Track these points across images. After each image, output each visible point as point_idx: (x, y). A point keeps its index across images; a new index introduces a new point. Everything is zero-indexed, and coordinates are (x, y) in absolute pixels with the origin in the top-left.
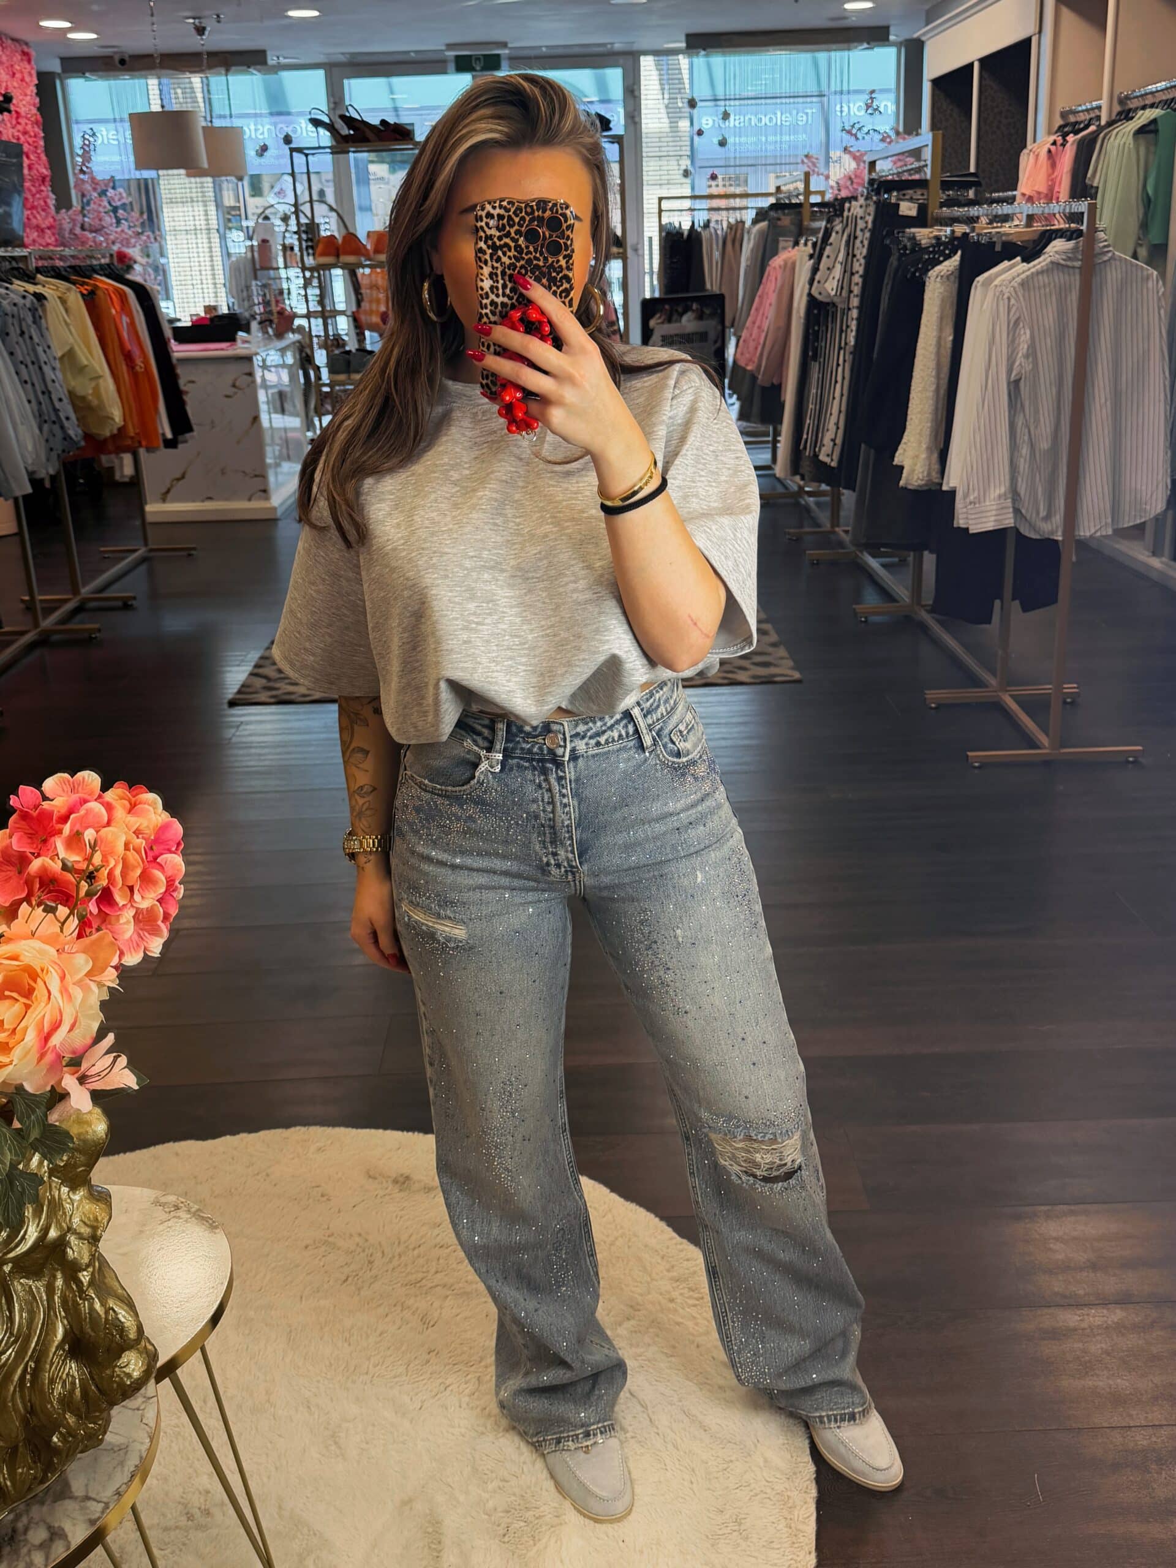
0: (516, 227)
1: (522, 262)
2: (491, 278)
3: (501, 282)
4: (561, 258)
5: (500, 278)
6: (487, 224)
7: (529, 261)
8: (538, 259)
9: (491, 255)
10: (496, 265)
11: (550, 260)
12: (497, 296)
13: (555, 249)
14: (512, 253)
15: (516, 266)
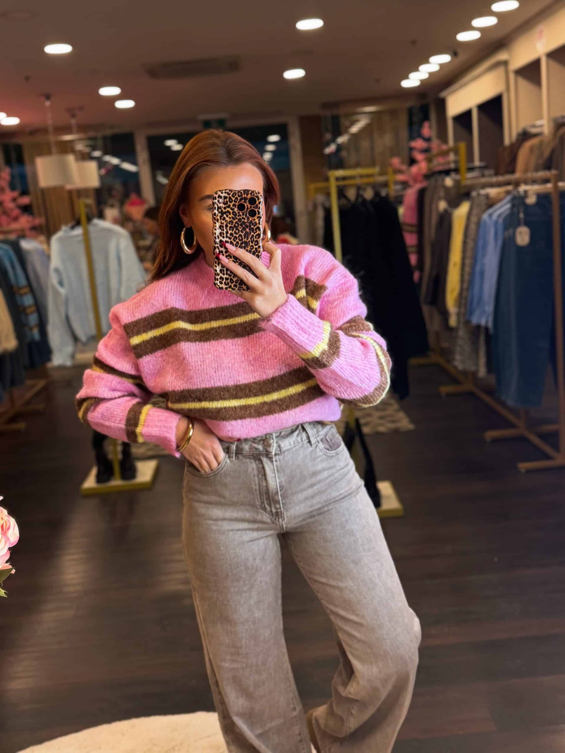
0: (233, 203)
1: (236, 220)
2: (220, 228)
3: (225, 230)
4: (256, 218)
5: (225, 228)
6: (219, 201)
7: (240, 220)
8: (245, 219)
9: (221, 217)
10: (223, 221)
11: (250, 219)
12: (223, 237)
13: (253, 213)
14: (231, 216)
15: (233, 223)
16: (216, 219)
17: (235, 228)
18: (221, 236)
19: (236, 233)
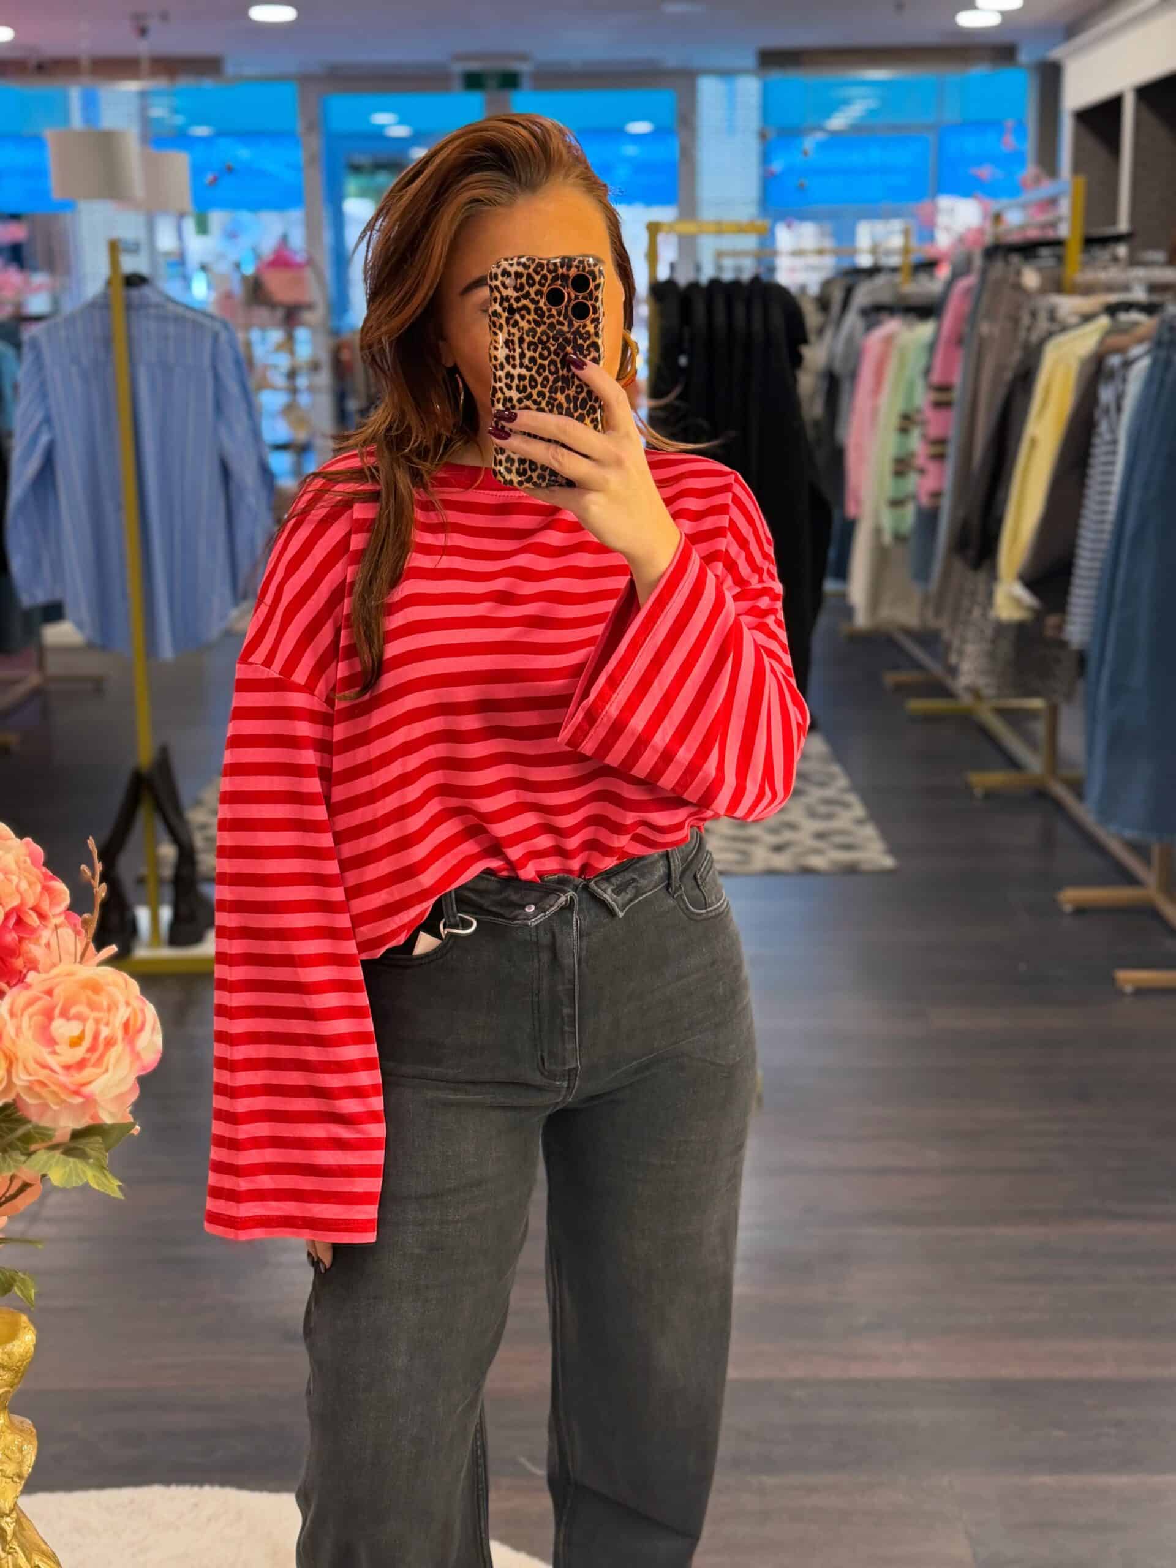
0: (537, 287)
1: (543, 327)
2: (507, 346)
3: (518, 350)
4: (588, 322)
5: (517, 346)
6: (503, 284)
8: (561, 324)
9: (508, 320)
10: (513, 330)
12: (514, 367)
14: (532, 317)
15: (536, 332)
16: (498, 324)
17: (540, 346)
18: (508, 363)
19: (541, 356)
